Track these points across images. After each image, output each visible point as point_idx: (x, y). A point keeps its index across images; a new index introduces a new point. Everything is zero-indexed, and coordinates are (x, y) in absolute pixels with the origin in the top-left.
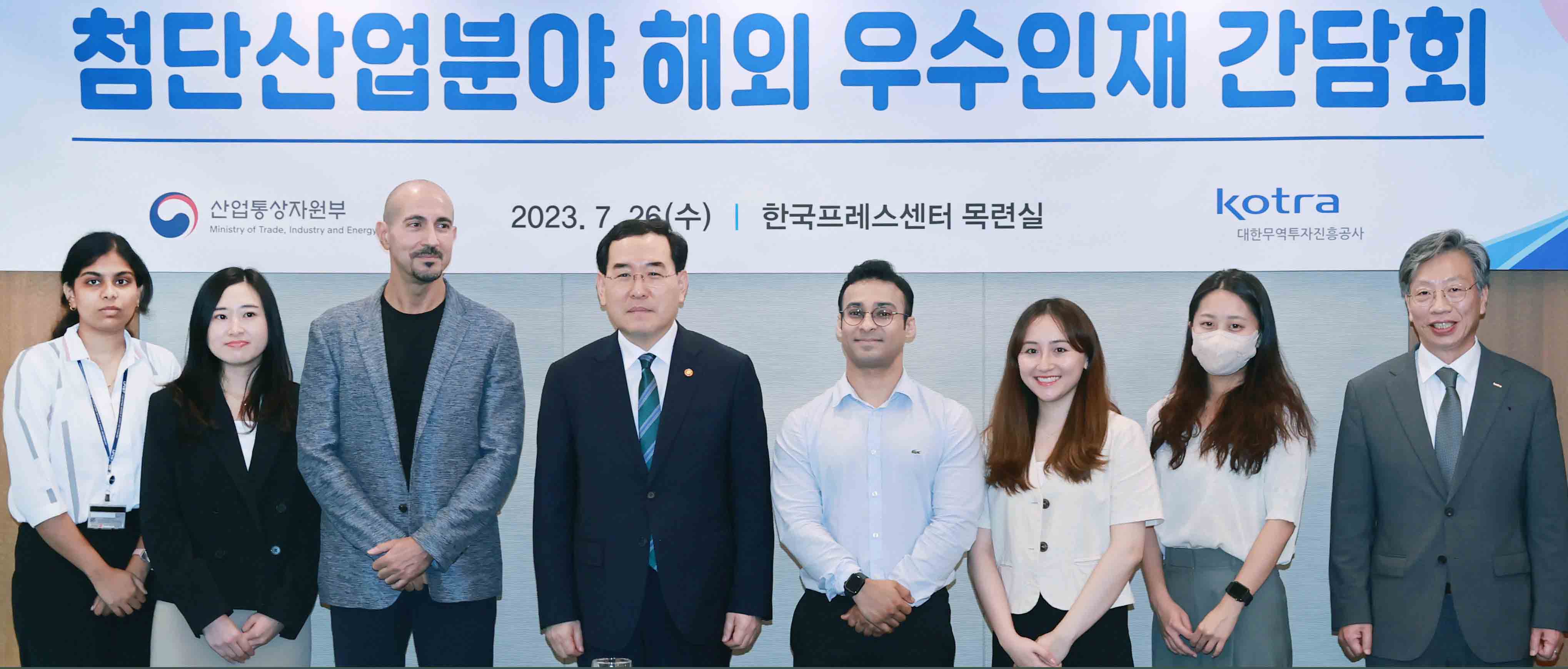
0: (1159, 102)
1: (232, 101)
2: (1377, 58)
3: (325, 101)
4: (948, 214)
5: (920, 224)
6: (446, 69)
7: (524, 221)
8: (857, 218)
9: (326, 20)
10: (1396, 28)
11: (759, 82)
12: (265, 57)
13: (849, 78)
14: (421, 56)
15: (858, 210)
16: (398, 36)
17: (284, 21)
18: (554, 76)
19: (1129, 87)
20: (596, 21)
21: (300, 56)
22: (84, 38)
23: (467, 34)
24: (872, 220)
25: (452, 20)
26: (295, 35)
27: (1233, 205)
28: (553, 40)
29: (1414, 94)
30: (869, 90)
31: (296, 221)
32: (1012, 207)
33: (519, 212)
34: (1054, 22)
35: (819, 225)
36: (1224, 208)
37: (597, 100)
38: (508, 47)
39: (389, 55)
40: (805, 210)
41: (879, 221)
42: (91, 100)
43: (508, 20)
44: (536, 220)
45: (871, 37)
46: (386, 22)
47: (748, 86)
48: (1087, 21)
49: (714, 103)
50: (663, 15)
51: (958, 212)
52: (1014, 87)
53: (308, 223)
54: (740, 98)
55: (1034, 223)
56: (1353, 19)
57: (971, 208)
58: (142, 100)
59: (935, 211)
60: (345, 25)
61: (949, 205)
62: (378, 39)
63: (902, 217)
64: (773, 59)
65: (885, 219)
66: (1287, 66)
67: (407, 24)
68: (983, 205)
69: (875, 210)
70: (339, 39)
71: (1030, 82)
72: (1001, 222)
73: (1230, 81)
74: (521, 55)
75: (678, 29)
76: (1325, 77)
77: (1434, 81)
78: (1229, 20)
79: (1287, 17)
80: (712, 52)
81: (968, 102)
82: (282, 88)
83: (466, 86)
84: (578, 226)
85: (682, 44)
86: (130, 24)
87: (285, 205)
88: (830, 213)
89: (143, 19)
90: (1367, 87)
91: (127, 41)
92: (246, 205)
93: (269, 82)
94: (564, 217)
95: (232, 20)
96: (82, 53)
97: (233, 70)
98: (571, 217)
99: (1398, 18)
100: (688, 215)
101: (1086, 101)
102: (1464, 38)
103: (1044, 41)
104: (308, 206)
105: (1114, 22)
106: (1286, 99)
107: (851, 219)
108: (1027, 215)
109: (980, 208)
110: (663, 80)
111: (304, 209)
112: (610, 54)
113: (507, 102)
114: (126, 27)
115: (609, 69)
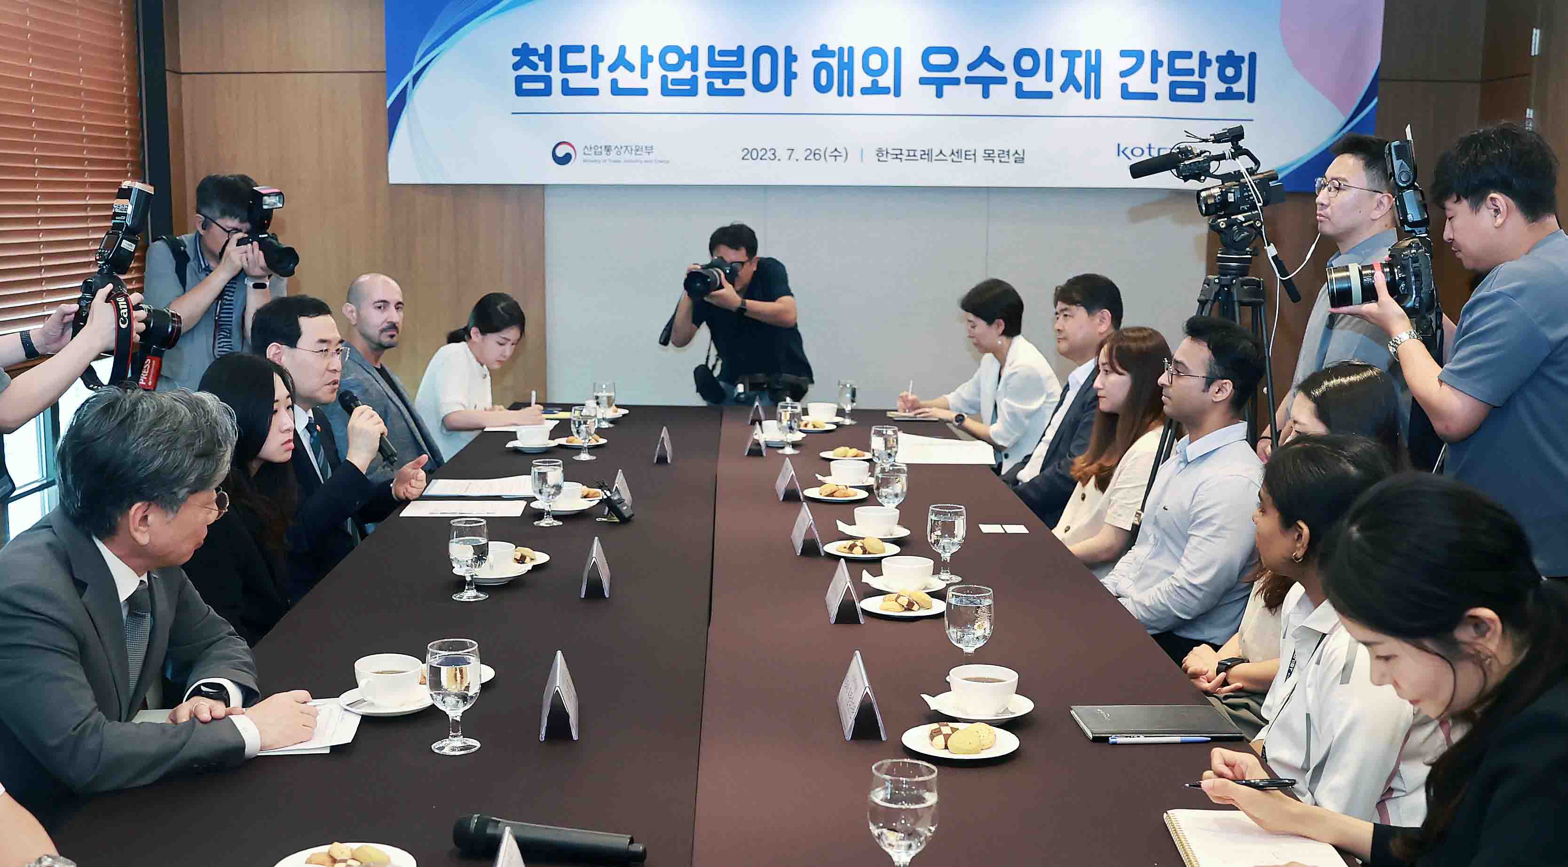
0: (1088, 96)
1: (594, 92)
2: (1200, 77)
3: (644, 92)
4: (974, 155)
5: (959, 160)
6: (708, 75)
7: (748, 156)
8: (926, 156)
9: (644, 49)
10: (1210, 61)
11: (875, 83)
12: (612, 68)
13: (923, 81)
14: (695, 68)
15: (927, 153)
16: (683, 57)
17: (622, 49)
18: (765, 79)
19: (1071, 87)
20: (788, 49)
21: (630, 68)
22: (518, 58)
23: (719, 55)
24: (934, 158)
25: (711, 49)
26: (628, 57)
27: (1126, 152)
28: (765, 59)
29: (1219, 96)
30: (934, 87)
31: (627, 156)
32: (1008, 152)
33: (746, 151)
34: (1033, 53)
35: (906, 160)
36: (1121, 153)
37: (788, 92)
38: (740, 63)
39: (678, 67)
40: (899, 152)
41: (937, 158)
42: (520, 92)
43: (741, 48)
44: (754, 156)
45: (935, 59)
46: (677, 50)
47: (869, 85)
48: (1049, 53)
49: (850, 94)
50: (824, 47)
51: (980, 154)
52: (1010, 87)
53: (633, 157)
54: (865, 91)
55: (1020, 160)
56: (1188, 55)
57: (987, 152)
58: (547, 92)
59: (967, 153)
60: (654, 52)
61: (975, 150)
62: (672, 58)
63: (950, 156)
64: (882, 71)
65: (941, 157)
66: (1154, 79)
67: (687, 51)
68: (993, 151)
69: (936, 152)
70: (651, 59)
71: (1019, 85)
72: (1003, 160)
73: (1124, 87)
74: (748, 67)
75: (831, 54)
76: (1173, 86)
77: (1229, 89)
78: (1124, 54)
79: (1154, 53)
80: (850, 66)
81: (986, 94)
82: (621, 85)
83: (718, 84)
84: (777, 160)
85: (834, 62)
86: (541, 51)
87: (621, 147)
88: (912, 153)
89: (548, 48)
90: (1195, 92)
91: (540, 60)
92: (601, 147)
93: (614, 82)
94: (769, 154)
95: (595, 48)
96: (516, 66)
97: (595, 75)
98: (774, 154)
99: (1211, 56)
100: (836, 153)
101: (1048, 95)
102: (1245, 67)
103: (1027, 63)
104: (634, 148)
105: (1064, 54)
106: (1153, 96)
107: (923, 157)
108: (1017, 156)
109: (991, 152)
110: (824, 81)
111: (632, 150)
112: (795, 67)
113: (740, 92)
114: (540, 53)
115: (795, 75)
